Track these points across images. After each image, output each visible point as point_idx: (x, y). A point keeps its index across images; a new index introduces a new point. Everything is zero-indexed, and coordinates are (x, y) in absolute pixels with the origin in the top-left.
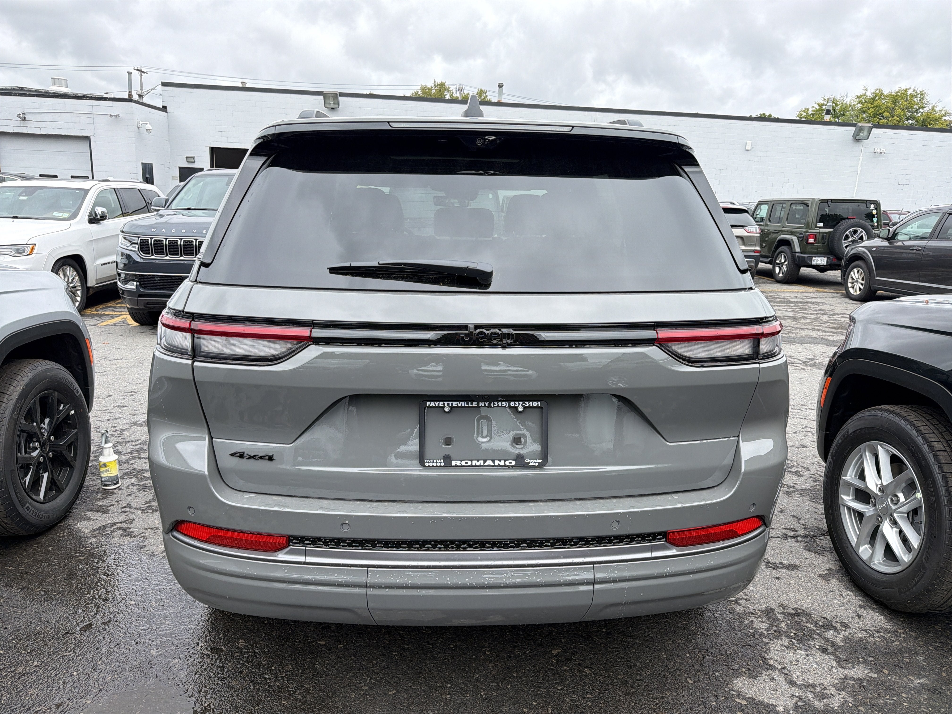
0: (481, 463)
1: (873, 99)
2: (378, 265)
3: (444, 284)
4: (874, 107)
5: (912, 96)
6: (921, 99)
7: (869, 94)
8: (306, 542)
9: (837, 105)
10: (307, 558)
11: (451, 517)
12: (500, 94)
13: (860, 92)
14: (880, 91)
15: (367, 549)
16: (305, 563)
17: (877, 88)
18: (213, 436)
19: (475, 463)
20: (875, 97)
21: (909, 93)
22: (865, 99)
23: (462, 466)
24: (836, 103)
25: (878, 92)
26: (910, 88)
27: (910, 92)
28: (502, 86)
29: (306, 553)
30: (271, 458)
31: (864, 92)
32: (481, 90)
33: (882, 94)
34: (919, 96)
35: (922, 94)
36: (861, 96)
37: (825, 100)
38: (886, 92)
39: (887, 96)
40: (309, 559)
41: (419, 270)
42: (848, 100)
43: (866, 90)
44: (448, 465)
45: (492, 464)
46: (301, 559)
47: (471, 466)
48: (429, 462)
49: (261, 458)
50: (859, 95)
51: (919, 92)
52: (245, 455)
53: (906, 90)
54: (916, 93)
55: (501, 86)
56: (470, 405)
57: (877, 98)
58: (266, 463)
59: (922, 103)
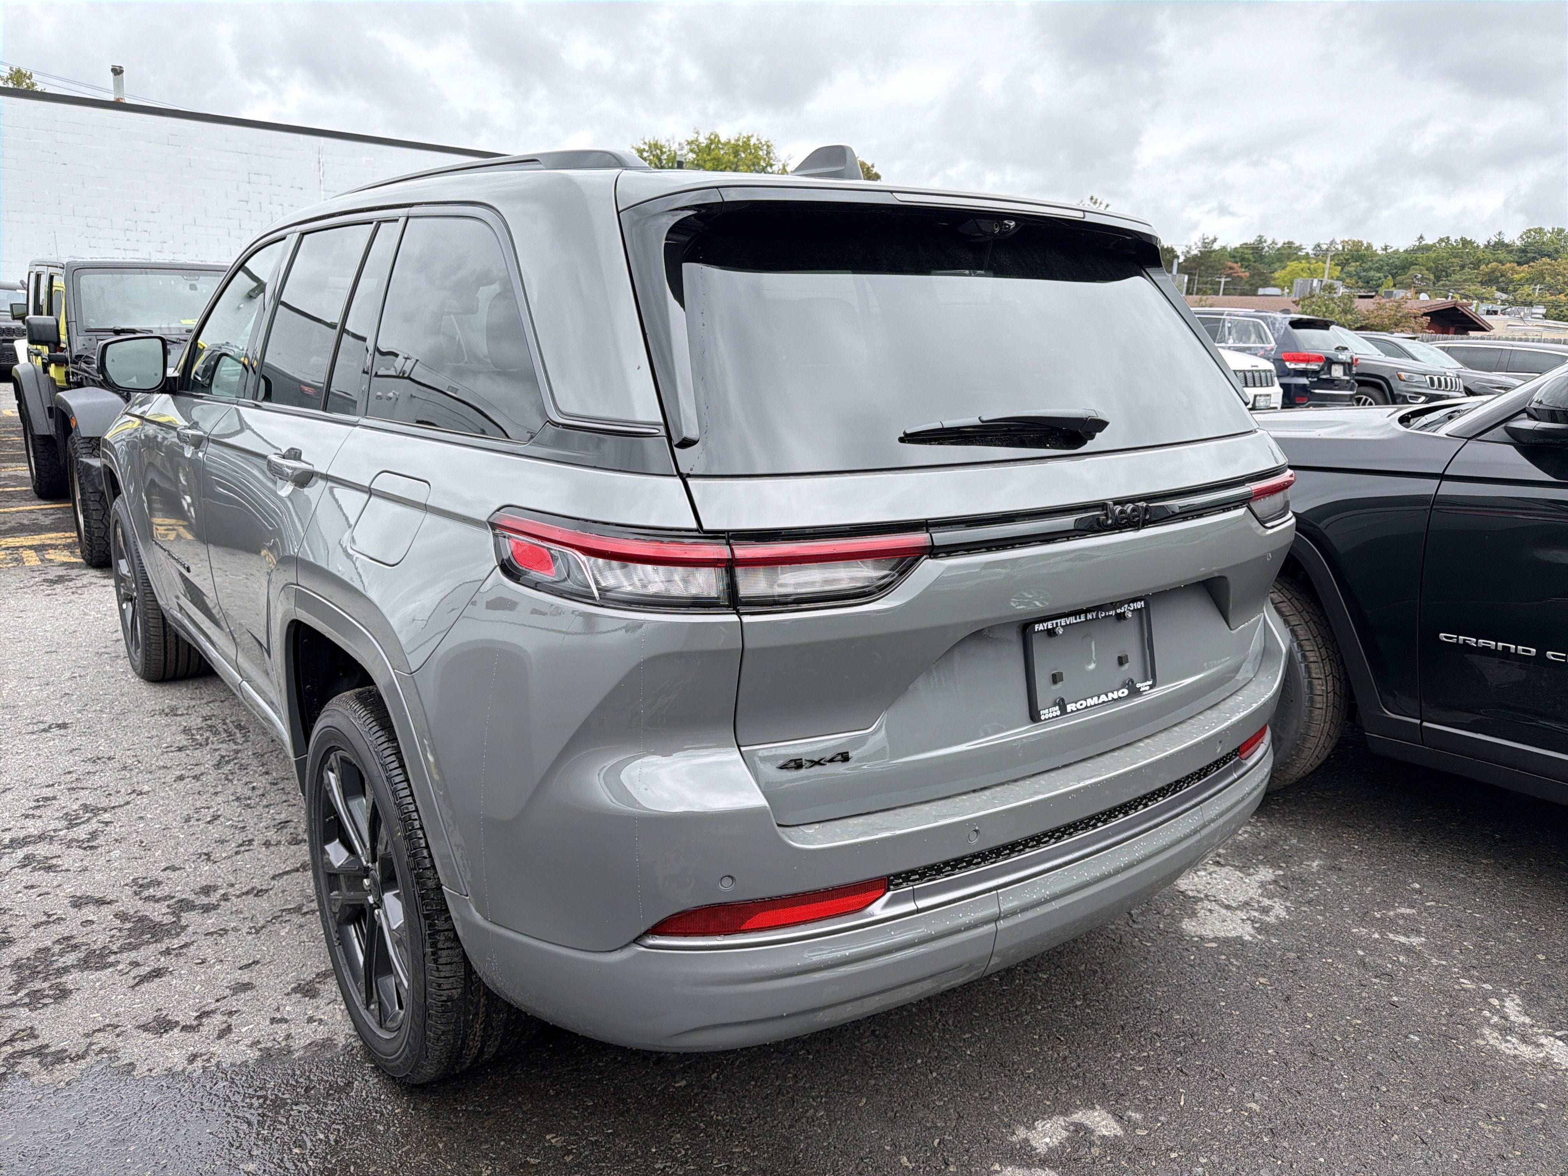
0: (1095, 700)
1: (708, 147)
2: (981, 423)
3: (1052, 447)
4: (711, 160)
5: (757, 148)
6: (768, 153)
7: (703, 141)
8: (913, 878)
9: (662, 153)
10: (917, 903)
11: (1091, 785)
12: (119, 86)
13: (691, 137)
14: (716, 136)
15: (992, 863)
16: (919, 911)
17: (712, 131)
18: (740, 743)
19: (1090, 702)
20: (711, 144)
21: (752, 143)
22: (698, 146)
23: (1078, 710)
24: (661, 150)
25: (712, 137)
26: (752, 136)
27: (753, 141)
28: (122, 72)
29: (914, 896)
30: (845, 758)
31: (696, 136)
32: (19, 71)
33: (719, 141)
34: (765, 147)
35: (768, 146)
36: (692, 142)
37: (645, 143)
38: (723, 139)
39: (725, 144)
40: (922, 903)
41: (1026, 426)
42: (675, 147)
43: (698, 133)
44: (1063, 711)
45: (1106, 699)
46: (910, 906)
47: (1087, 707)
48: (1045, 714)
49: (831, 760)
50: (689, 140)
51: (764, 143)
52: (804, 762)
53: (748, 138)
54: (761, 143)
55: (117, 71)
56: (1079, 620)
57: (713, 146)
58: (839, 768)
59: (770, 159)
